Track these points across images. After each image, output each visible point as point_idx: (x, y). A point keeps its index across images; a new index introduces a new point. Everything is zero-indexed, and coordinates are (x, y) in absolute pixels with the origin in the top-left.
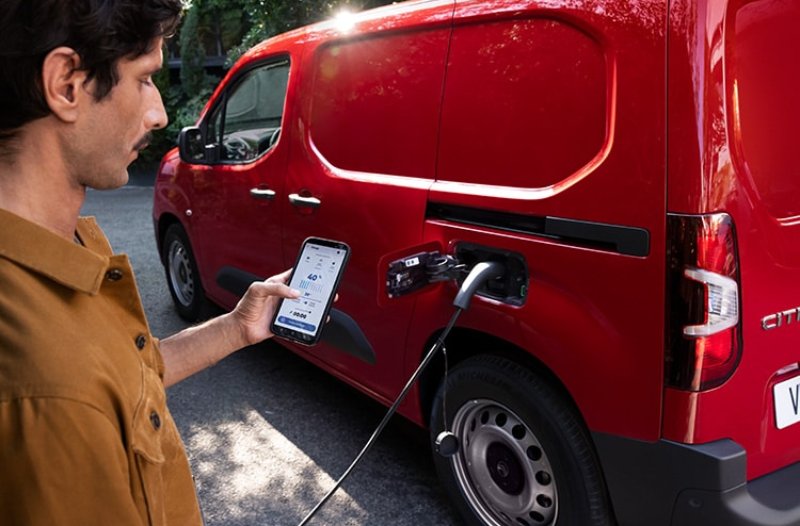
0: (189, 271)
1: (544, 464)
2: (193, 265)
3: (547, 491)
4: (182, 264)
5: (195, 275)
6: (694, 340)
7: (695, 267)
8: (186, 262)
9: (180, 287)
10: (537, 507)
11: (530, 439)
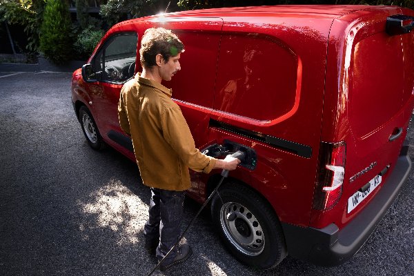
0: (93, 128)
1: (259, 228)
2: (95, 125)
3: (260, 238)
4: (89, 125)
5: (96, 130)
6: (325, 192)
7: (330, 164)
8: (91, 124)
9: (90, 135)
10: (256, 243)
11: (254, 219)
